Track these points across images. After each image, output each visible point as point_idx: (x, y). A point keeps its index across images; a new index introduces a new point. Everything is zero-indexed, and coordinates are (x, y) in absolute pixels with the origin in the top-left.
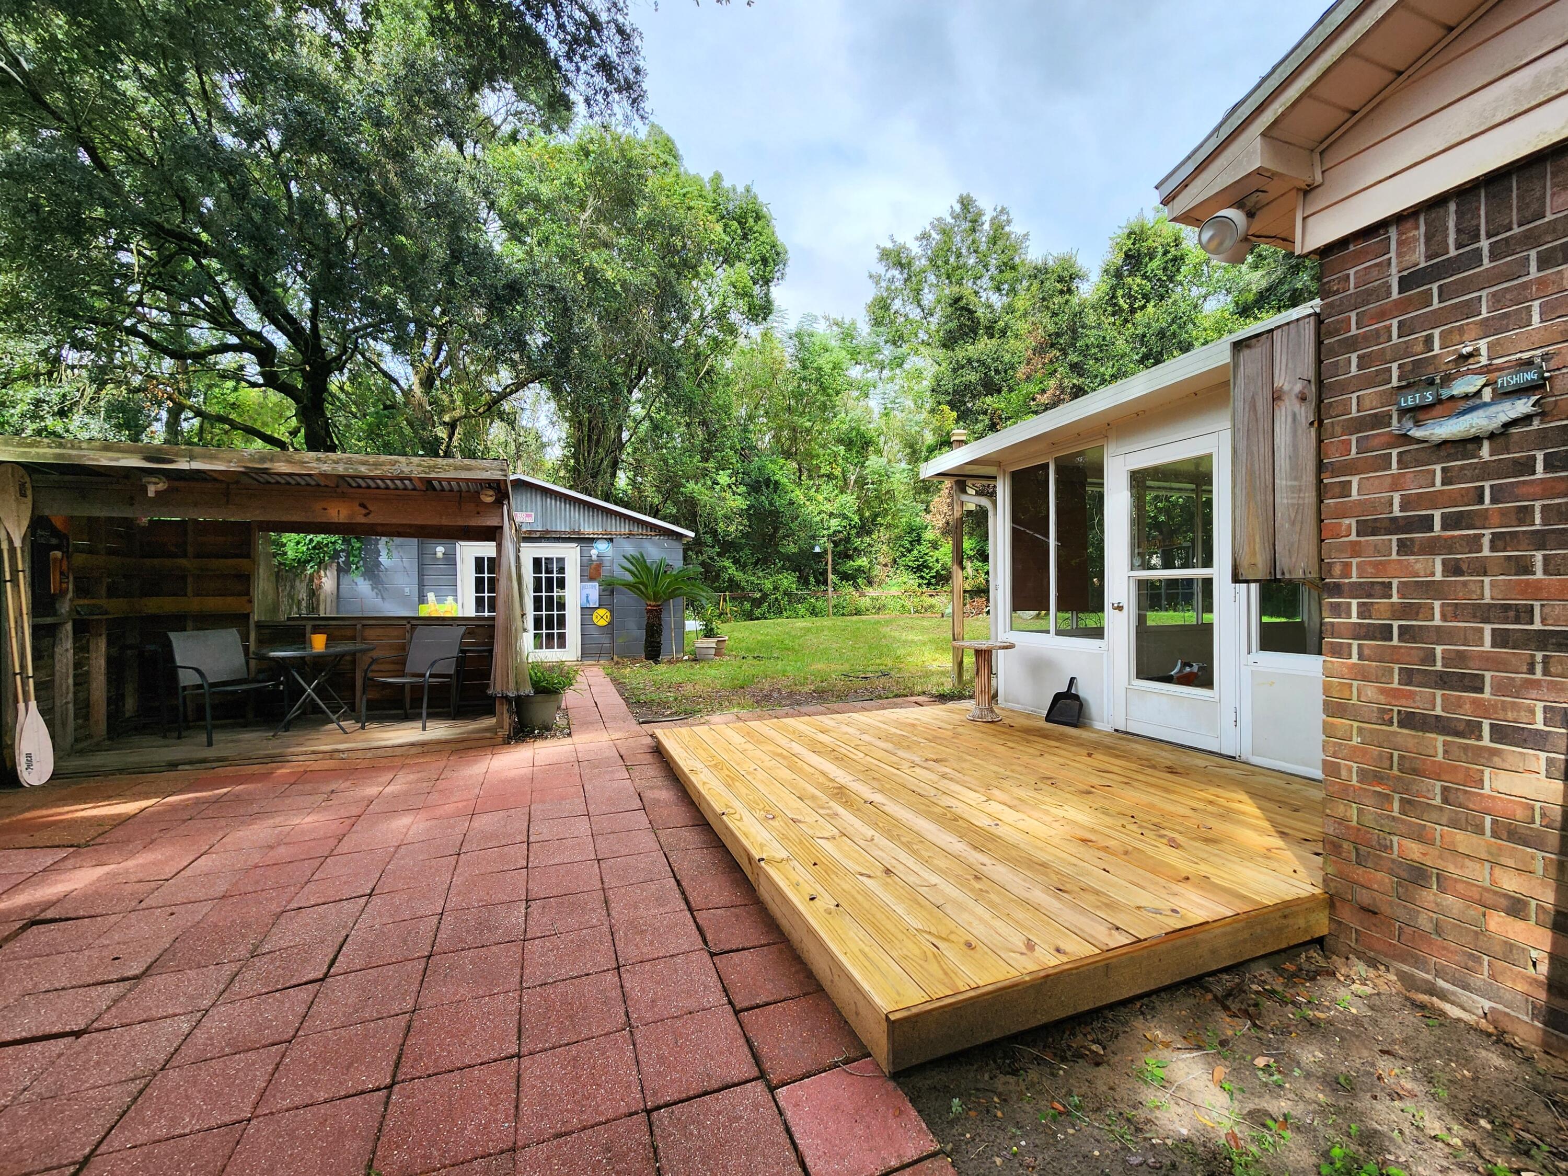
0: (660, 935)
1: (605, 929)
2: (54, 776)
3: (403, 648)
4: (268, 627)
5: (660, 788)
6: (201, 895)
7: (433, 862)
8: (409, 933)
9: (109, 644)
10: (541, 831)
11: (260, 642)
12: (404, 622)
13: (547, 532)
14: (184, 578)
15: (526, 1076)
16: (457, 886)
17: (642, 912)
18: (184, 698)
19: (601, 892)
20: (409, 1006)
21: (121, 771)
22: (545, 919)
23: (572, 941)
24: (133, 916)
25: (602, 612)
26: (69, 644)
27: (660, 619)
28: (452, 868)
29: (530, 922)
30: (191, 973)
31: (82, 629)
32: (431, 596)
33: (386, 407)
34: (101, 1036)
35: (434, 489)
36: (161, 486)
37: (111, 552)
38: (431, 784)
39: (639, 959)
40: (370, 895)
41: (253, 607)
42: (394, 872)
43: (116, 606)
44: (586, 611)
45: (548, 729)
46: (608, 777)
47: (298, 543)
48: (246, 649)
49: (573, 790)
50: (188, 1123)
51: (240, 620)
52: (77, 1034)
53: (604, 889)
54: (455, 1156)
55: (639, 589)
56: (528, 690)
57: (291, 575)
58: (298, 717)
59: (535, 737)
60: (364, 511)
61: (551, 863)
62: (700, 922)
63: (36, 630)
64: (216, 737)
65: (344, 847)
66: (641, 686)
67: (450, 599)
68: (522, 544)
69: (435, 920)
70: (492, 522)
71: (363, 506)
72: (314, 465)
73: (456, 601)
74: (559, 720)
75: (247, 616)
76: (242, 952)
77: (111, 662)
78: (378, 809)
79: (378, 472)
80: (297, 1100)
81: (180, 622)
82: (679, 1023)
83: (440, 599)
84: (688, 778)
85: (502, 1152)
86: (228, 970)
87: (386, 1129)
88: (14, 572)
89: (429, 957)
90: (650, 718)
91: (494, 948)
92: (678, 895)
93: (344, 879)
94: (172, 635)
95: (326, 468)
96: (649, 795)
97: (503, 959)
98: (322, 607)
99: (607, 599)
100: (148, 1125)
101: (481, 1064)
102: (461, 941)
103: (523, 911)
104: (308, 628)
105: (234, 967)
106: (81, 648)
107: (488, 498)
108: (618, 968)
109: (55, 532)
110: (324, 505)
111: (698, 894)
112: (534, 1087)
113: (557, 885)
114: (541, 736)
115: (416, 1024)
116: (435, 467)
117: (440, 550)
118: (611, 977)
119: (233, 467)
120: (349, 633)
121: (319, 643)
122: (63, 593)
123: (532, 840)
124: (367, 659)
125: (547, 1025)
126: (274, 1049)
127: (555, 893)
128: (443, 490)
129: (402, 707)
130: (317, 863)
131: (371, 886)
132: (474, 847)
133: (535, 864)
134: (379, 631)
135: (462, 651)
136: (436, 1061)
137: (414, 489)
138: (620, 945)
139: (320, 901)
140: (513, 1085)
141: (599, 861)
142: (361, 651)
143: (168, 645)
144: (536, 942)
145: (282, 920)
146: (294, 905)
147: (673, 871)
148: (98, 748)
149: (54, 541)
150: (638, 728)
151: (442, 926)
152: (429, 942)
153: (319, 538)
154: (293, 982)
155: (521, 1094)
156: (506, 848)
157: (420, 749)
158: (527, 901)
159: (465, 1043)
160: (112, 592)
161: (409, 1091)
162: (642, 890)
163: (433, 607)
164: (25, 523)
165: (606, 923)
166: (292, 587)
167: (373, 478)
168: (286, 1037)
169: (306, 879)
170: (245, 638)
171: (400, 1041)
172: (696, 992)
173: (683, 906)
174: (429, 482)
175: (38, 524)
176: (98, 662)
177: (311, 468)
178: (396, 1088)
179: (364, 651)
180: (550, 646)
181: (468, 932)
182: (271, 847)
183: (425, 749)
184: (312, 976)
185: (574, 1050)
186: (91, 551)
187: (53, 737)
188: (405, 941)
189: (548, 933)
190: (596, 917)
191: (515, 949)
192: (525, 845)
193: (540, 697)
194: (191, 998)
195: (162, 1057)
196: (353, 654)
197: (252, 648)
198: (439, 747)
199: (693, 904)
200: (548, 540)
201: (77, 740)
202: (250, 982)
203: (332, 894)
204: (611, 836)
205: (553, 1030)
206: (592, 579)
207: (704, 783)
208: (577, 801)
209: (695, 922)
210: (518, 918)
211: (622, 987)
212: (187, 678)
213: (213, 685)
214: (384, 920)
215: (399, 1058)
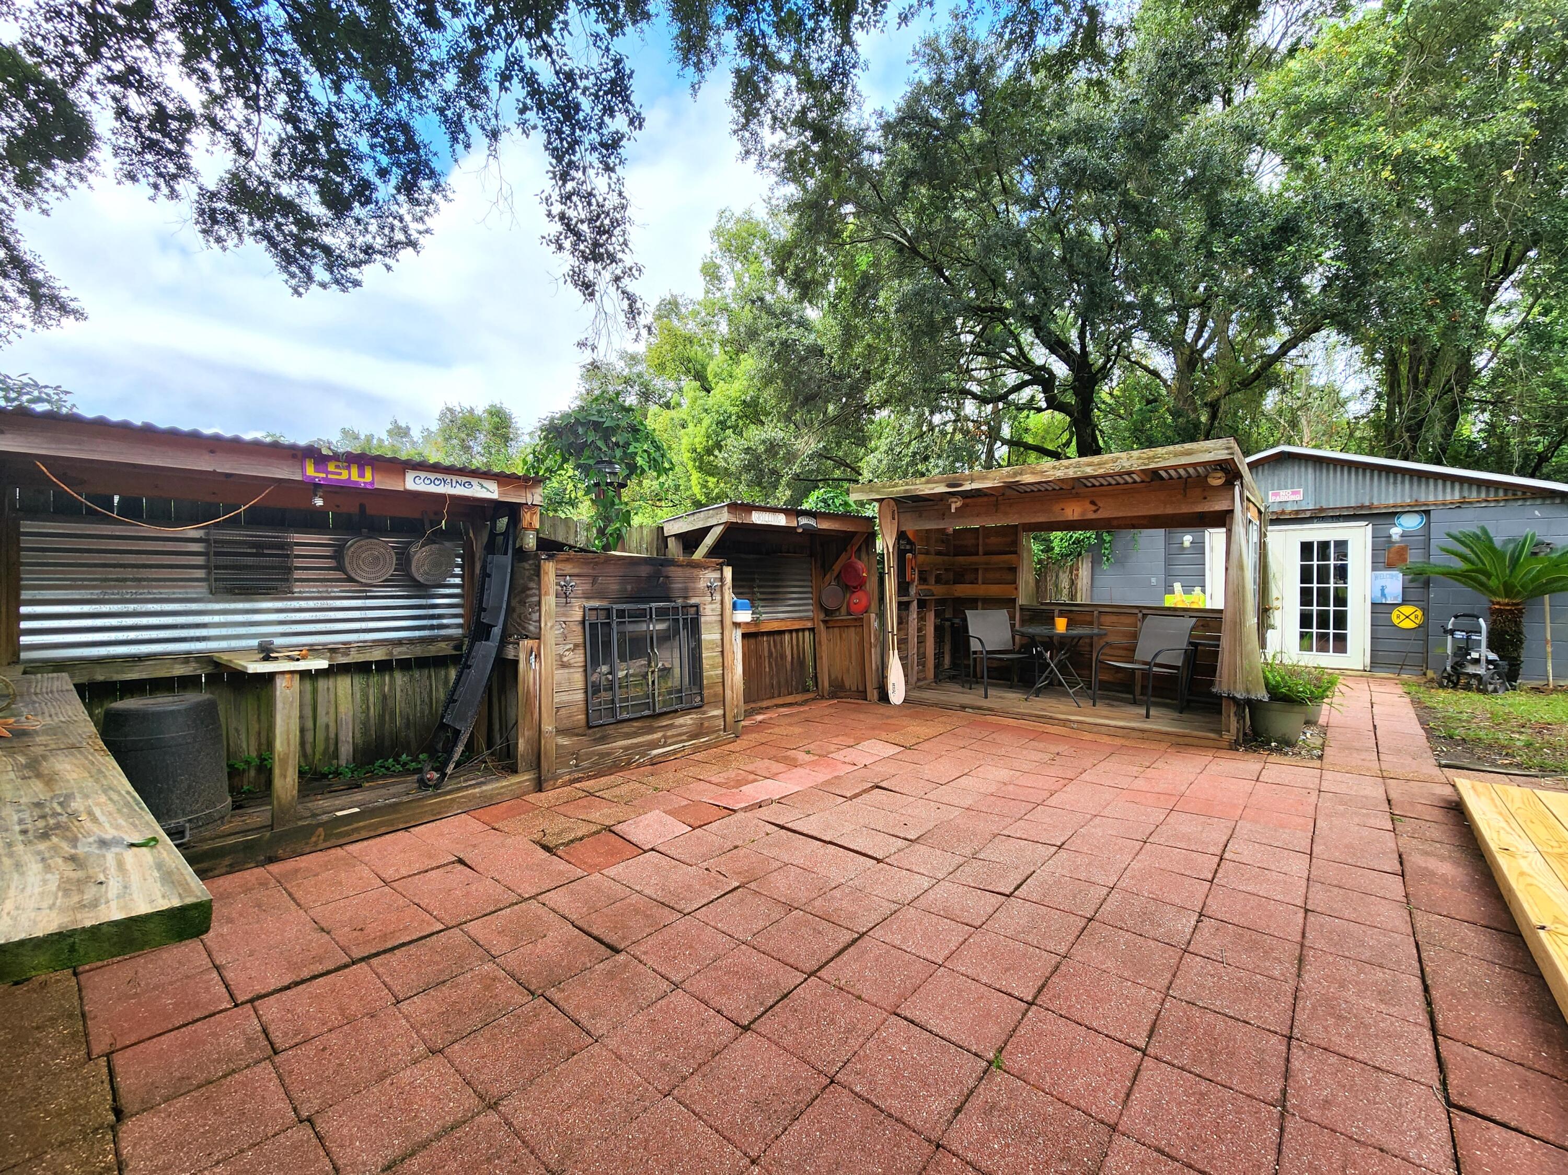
0: (1369, 1036)
1: (1289, 988)
2: (905, 701)
3: (1135, 636)
4: (1029, 610)
5: (1442, 859)
6: (956, 803)
7: (1120, 841)
8: (1080, 892)
9: (936, 616)
10: (1240, 850)
11: (1023, 622)
12: (1136, 611)
13: (1322, 510)
14: (977, 570)
15: (1144, 1075)
16: (1133, 869)
17: (1350, 993)
18: (975, 659)
19: (1299, 947)
20: (1063, 950)
21: (936, 705)
22: (1214, 942)
23: (1239, 979)
24: (920, 801)
25: (1407, 610)
26: (915, 616)
27: (1518, 624)
28: (1135, 852)
29: (1197, 936)
30: (938, 852)
31: (922, 604)
32: (1177, 586)
33: (1149, 402)
34: (888, 867)
35: (1162, 478)
36: (959, 504)
37: (939, 553)
38: (1142, 769)
39: (1324, 1045)
40: (1060, 847)
41: (1018, 594)
42: (1084, 836)
43: (939, 591)
44: (1380, 609)
45: (1290, 744)
46: (1356, 820)
47: (1062, 539)
48: (1013, 626)
49: (1301, 820)
50: (909, 946)
51: (1009, 603)
52: (879, 861)
53: (1302, 945)
54: (1063, 1093)
55: (1474, 579)
56: (1262, 694)
57: (1056, 567)
58: (1045, 687)
59: (1272, 750)
60: (1094, 508)
61: (1241, 888)
62: (1444, 1054)
63: (900, 604)
64: (990, 692)
65: (1053, 801)
66: (1465, 716)
67: (1198, 589)
68: (1270, 528)
69: (1105, 891)
70: (1220, 506)
71: (1093, 503)
72: (1051, 473)
73: (1204, 591)
74: (1310, 736)
75: (1014, 601)
76: (968, 852)
77: (937, 628)
78: (1088, 778)
79: (1101, 471)
80: (969, 972)
81: (973, 603)
82: (1358, 1150)
83: (1187, 590)
84: (1494, 858)
85: (1102, 1122)
86: (959, 860)
87: (1018, 1033)
88: (889, 568)
89: (1090, 920)
90: (1465, 762)
91: (1151, 942)
92: (1419, 1001)
93: (1045, 826)
94: (968, 613)
95: (1060, 474)
96: (1416, 860)
97: (1156, 957)
98: (1079, 595)
99: (1415, 593)
100: (893, 934)
101: (1107, 1036)
102: (1122, 920)
103: (1193, 923)
104: (1056, 612)
105: (961, 860)
106: (921, 619)
107: (1217, 480)
108: (1290, 1038)
109: (910, 542)
110: (1062, 506)
111: (1457, 1018)
112: (1150, 1090)
113: (1242, 914)
114: (1278, 750)
115: (1062, 967)
116: (1154, 457)
117: (1187, 539)
118: (1276, 1043)
119: (996, 484)
120: (1088, 618)
121: (1061, 625)
122: (913, 581)
123: (1226, 855)
124: (1102, 643)
125: (1182, 1043)
126: (967, 928)
127: (1236, 921)
128: (1171, 478)
129: (1132, 692)
130: (1031, 806)
131: (1062, 840)
132: (1162, 841)
133: (1222, 882)
134: (1114, 618)
135: (1191, 643)
136: (1069, 1007)
137: (1142, 482)
138: (1301, 1016)
139: (1024, 836)
140: (1130, 1074)
141: (1307, 911)
142: (1098, 635)
143: (965, 620)
144: (1198, 959)
145: (996, 840)
146: (1006, 832)
147: (1422, 970)
148: (928, 687)
149: (908, 547)
150: (1436, 771)
151: (1109, 899)
152: (1094, 907)
153: (1077, 535)
154: (990, 888)
155: (1135, 1087)
156: (1195, 854)
157: (1141, 735)
158: (1201, 915)
159: (1097, 1009)
160: (938, 580)
161: (1041, 1016)
162: (1360, 971)
163: (1177, 598)
164: (894, 536)
165: (1292, 983)
166: (1057, 577)
167: (1095, 477)
168: (975, 924)
169: (1019, 816)
170: (1012, 618)
171: (1047, 974)
172: (1403, 1133)
173: (1423, 1018)
174: (1155, 473)
175: (901, 536)
176: (930, 630)
177: (1048, 476)
178: (1034, 1008)
179: (1100, 636)
180: (1323, 648)
181: (1130, 915)
182: (1005, 784)
183: (1145, 735)
184: (1002, 890)
185: (1204, 1086)
186: (927, 553)
187: (906, 676)
188: (1075, 897)
189: (1213, 957)
190: (1283, 968)
191: (1174, 955)
192: (1217, 859)
193: (1277, 705)
194: (933, 867)
195: (910, 897)
196: (1091, 637)
197: (1017, 627)
198: (1160, 737)
199: (1440, 1025)
200: (1323, 519)
201: (918, 680)
202: (967, 874)
203: (1033, 835)
204: (1336, 890)
205: (1187, 1053)
206: (1390, 566)
207: (1522, 874)
208: (1299, 834)
209: (1437, 1049)
210: (1184, 926)
211: (1288, 1060)
212: (975, 646)
213: (988, 652)
214: (1065, 872)
215: (1043, 986)
